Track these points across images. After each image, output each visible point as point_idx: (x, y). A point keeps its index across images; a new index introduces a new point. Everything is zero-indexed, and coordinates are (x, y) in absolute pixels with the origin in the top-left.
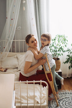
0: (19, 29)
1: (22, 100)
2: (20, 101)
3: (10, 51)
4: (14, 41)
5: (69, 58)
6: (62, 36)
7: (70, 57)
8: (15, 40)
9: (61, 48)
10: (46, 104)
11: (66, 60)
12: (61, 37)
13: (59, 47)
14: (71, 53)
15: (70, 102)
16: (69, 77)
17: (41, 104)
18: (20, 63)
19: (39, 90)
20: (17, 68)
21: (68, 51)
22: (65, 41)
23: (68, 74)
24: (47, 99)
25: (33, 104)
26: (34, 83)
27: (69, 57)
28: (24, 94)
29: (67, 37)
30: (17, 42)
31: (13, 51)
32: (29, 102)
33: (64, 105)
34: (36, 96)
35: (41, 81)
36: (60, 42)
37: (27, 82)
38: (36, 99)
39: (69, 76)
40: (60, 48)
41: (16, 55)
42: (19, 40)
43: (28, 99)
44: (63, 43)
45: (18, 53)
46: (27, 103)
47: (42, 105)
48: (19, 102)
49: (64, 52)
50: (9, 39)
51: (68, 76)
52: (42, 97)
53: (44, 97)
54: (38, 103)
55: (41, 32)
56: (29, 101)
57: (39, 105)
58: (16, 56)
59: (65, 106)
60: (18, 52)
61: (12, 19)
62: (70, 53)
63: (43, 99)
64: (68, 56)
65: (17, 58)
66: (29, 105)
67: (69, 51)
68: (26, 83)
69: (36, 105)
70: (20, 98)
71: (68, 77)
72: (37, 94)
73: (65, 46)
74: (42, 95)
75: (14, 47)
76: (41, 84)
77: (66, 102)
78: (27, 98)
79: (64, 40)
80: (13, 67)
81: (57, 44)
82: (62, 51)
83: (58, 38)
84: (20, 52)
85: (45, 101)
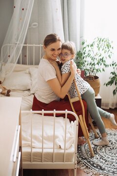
0: (34, 27)
1: (35, 143)
2: (30, 143)
3: (18, 63)
4: (26, 46)
5: (113, 77)
6: (105, 40)
7: (116, 75)
8: (28, 45)
9: (102, 60)
10: (73, 149)
11: (110, 80)
12: (103, 41)
13: (98, 58)
15: (113, 148)
16: (113, 108)
17: (65, 149)
18: (34, 82)
19: (62, 126)
20: (29, 90)
21: (113, 65)
22: (109, 48)
24: (75, 142)
25: (53, 150)
26: (55, 115)
27: (114, 75)
28: (37, 133)
29: (112, 42)
30: (31, 48)
31: (24, 63)
32: (45, 146)
34: (57, 137)
36: (101, 49)
37: (43, 112)
38: (57, 141)
39: (113, 106)
40: (101, 59)
41: (28, 68)
42: (34, 45)
43: (44, 141)
44: (105, 52)
45: (32, 66)
46: (42, 148)
47: (67, 151)
48: (29, 146)
49: (106, 66)
50: (18, 42)
51: (111, 107)
52: (66, 139)
53: (70, 138)
54: (60, 147)
55: (71, 33)
56: (45, 143)
57: (62, 151)
58: (27, 71)
60: (31, 64)
61: (23, 9)
62: (116, 68)
63: (69, 142)
64: (113, 74)
65: (30, 74)
66: (45, 151)
68: (41, 114)
69: (56, 151)
70: (30, 139)
72: (60, 133)
73: (109, 56)
74: (68, 135)
75: (25, 56)
76: (66, 116)
78: (41, 139)
79: (108, 46)
80: (22, 88)
81: (95, 53)
82: (103, 64)
83: (98, 43)
84: (35, 64)
85: (72, 145)
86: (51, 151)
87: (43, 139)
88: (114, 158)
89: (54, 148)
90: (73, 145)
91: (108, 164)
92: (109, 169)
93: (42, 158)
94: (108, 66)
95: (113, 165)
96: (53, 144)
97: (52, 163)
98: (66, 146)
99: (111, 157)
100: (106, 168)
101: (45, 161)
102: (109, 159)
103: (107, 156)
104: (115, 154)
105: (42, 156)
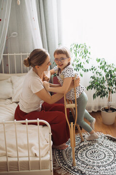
0: (14, 36)
2: (5, 152)
6: (81, 46)
7: (95, 80)
8: (9, 54)
9: (80, 65)
10: (48, 157)
12: (79, 47)
13: (76, 63)
14: (97, 73)
15: (95, 152)
16: (96, 111)
17: (40, 157)
20: (11, 98)
21: (92, 69)
22: (86, 54)
23: (93, 106)
25: (28, 158)
26: (27, 124)
27: (93, 80)
29: (90, 47)
30: (12, 57)
32: (20, 155)
33: (85, 156)
35: (38, 121)
36: (78, 55)
39: (95, 109)
40: (78, 65)
41: (10, 77)
42: (15, 54)
44: (83, 58)
45: (14, 74)
46: (18, 157)
47: (42, 159)
51: (93, 110)
53: (46, 146)
54: (36, 155)
55: (49, 40)
57: (38, 159)
58: (9, 80)
59: (86, 158)
60: (13, 72)
62: (95, 72)
63: (45, 149)
64: (93, 78)
65: (12, 82)
66: (21, 159)
67: (94, 70)
71: (93, 112)
73: (87, 61)
75: (7, 65)
76: (38, 124)
77: (87, 152)
79: (85, 51)
80: (4, 97)
83: (75, 48)
84: (17, 73)
86: (26, 159)
88: (95, 162)
90: (49, 152)
91: (89, 168)
92: (90, 173)
93: (18, 166)
94: (88, 70)
95: (93, 168)
97: (28, 171)
98: (41, 154)
99: (92, 161)
100: (87, 172)
101: (21, 170)
102: (91, 163)
103: (88, 160)
104: (96, 157)
105: (18, 164)
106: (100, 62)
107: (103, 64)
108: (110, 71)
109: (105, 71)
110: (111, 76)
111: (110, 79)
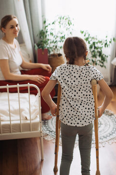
1: (3, 117)
12: (63, 18)
32: (12, 118)
34: (23, 110)
35: (29, 85)
38: (23, 113)
43: (11, 114)
44: (67, 30)
46: (10, 121)
47: (32, 122)
52: (31, 111)
53: (35, 110)
54: (26, 119)
56: (13, 116)
57: (29, 122)
63: (34, 113)
66: (12, 122)
69: (22, 122)
72: (25, 106)
74: (33, 108)
76: (29, 89)
78: (8, 112)
85: (37, 117)
86: (18, 122)
87: (10, 113)
89: (20, 120)
93: (10, 129)
96: (19, 116)
97: (20, 133)
98: (31, 117)
101: (13, 132)
105: (10, 127)
106: (84, 34)
107: (87, 36)
108: (94, 43)
109: (89, 43)
110: (95, 48)
111: (94, 51)
